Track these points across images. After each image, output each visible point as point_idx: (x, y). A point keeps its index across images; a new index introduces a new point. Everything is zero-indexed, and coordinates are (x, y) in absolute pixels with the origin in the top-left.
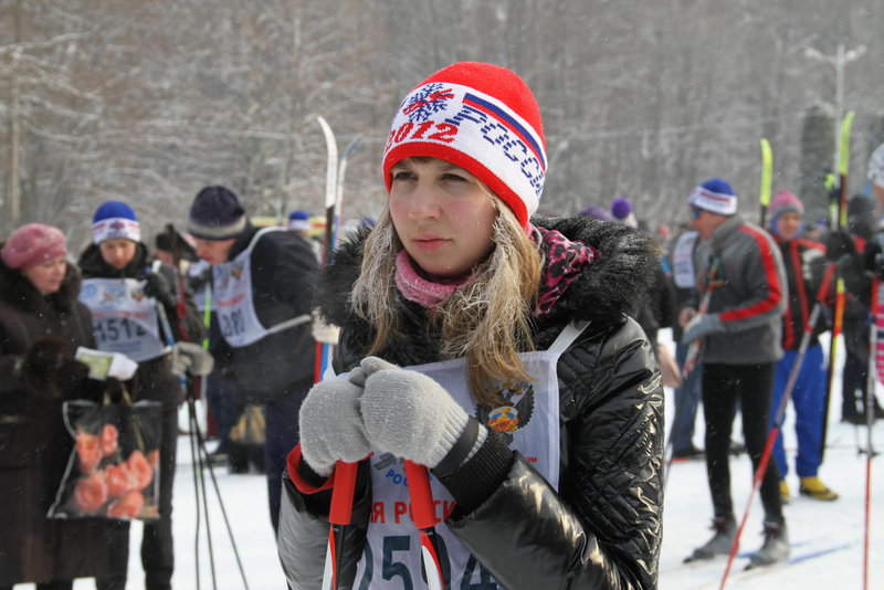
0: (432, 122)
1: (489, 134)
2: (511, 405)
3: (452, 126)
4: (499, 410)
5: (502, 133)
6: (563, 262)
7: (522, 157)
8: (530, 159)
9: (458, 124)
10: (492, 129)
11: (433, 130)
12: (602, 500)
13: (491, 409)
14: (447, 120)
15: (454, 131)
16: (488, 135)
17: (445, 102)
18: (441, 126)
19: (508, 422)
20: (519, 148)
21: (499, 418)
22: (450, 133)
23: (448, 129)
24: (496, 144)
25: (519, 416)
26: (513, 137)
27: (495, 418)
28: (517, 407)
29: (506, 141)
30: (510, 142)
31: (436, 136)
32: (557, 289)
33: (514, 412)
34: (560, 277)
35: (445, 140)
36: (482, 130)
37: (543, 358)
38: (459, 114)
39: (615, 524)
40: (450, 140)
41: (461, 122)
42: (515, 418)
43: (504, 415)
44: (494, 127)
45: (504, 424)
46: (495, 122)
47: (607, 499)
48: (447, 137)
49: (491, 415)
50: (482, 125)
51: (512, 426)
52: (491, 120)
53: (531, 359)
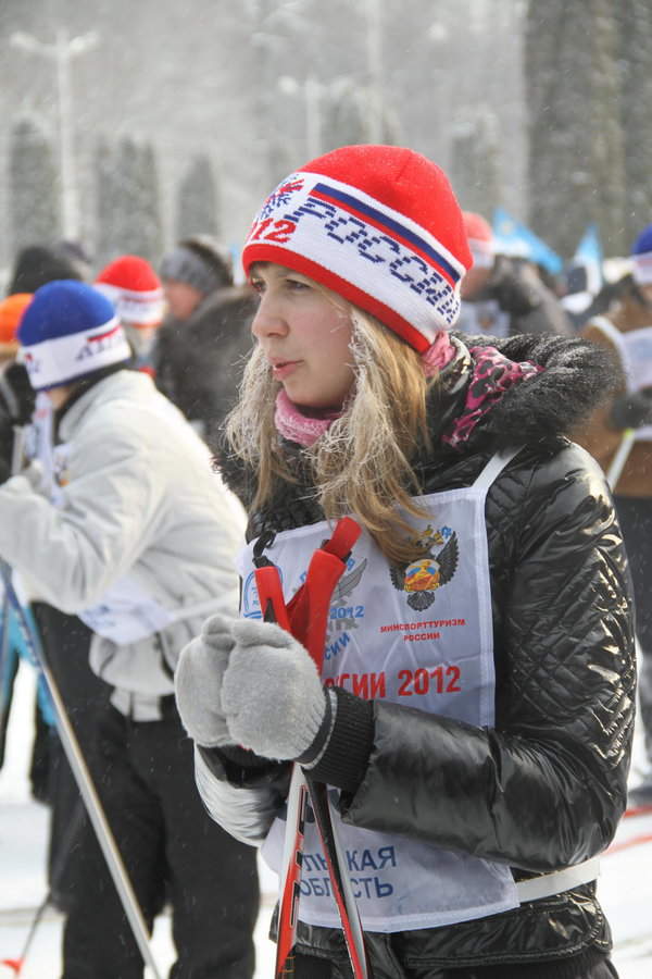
0: (272, 220)
1: (336, 231)
2: (432, 557)
3: (289, 224)
4: (416, 564)
5: (357, 228)
6: (487, 379)
7: (391, 256)
8: (405, 259)
9: (297, 220)
10: (341, 225)
11: (271, 229)
12: (542, 672)
13: (407, 565)
14: (287, 217)
15: (292, 229)
16: (334, 232)
17: (291, 195)
18: (279, 224)
19: (429, 578)
20: (385, 246)
21: (418, 575)
22: (285, 232)
23: (285, 226)
24: (347, 242)
25: (440, 571)
26: (373, 232)
27: (413, 575)
28: (438, 560)
29: (362, 239)
30: (369, 238)
31: (271, 236)
32: (480, 411)
33: (435, 566)
34: (482, 397)
35: (279, 240)
36: (327, 226)
37: (469, 497)
38: (301, 209)
39: (558, 702)
40: (285, 240)
41: (301, 218)
42: (437, 573)
43: (423, 570)
44: (345, 222)
45: (423, 581)
46: (346, 215)
47: (547, 671)
48: (281, 236)
49: (408, 571)
50: (328, 219)
51: (432, 583)
52: (341, 213)
53: (454, 499)
